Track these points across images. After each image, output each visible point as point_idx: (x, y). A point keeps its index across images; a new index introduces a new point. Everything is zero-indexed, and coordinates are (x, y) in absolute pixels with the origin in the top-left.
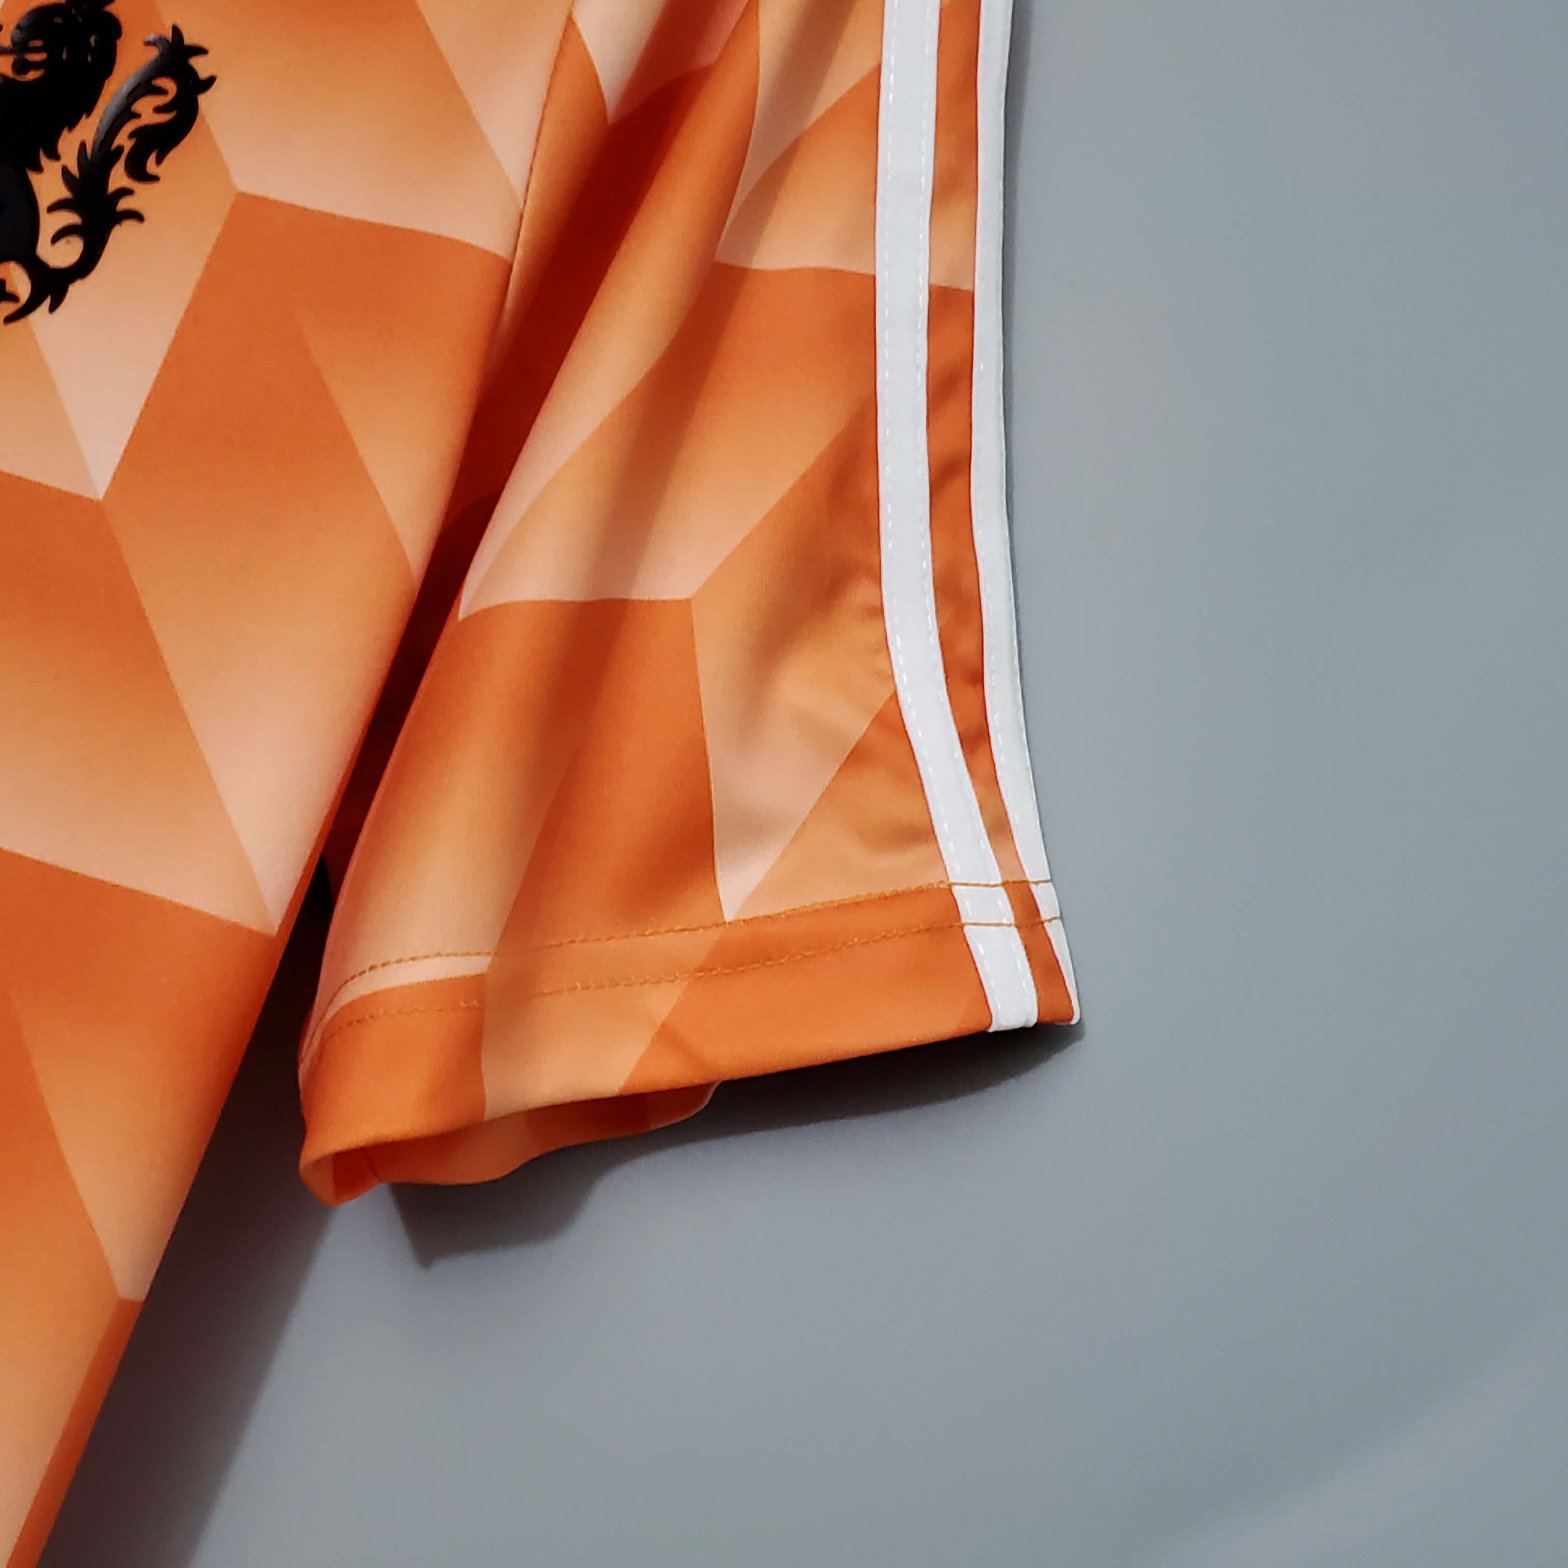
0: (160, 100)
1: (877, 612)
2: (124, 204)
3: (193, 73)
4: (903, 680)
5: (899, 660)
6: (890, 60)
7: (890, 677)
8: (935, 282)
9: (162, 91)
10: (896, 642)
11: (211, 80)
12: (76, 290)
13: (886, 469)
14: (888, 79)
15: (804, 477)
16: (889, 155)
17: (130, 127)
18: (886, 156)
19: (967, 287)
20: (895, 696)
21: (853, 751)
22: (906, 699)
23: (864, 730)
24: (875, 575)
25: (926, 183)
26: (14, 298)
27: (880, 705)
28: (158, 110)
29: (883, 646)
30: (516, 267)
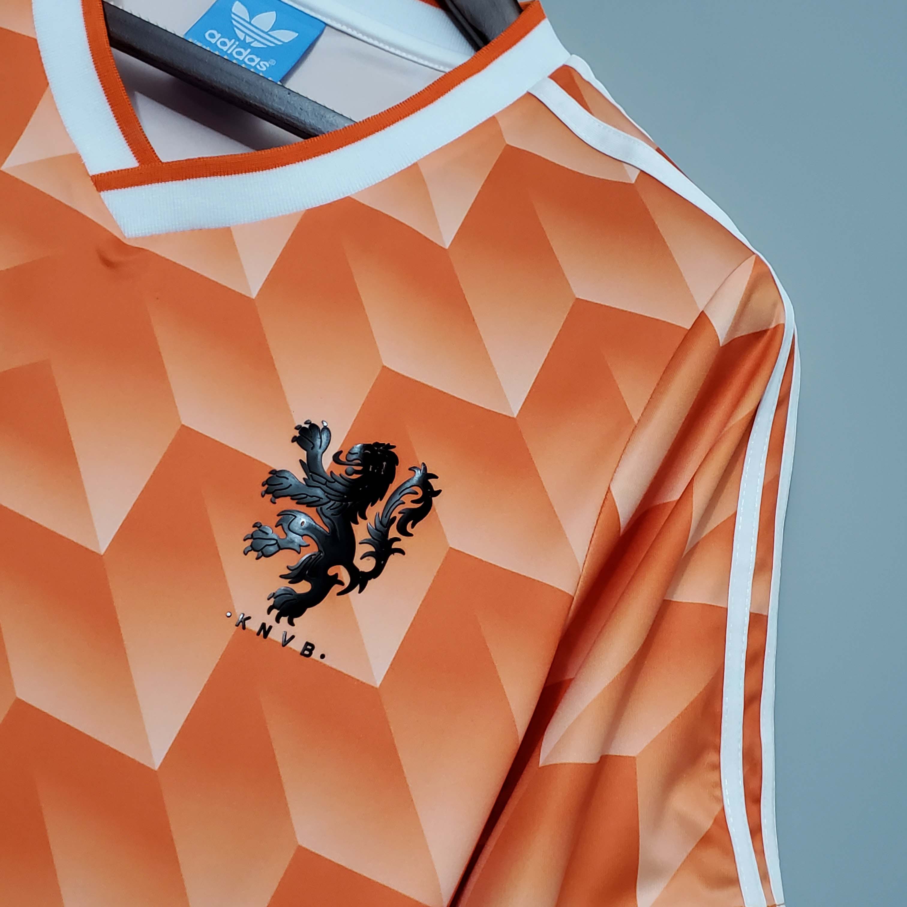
0: (416, 497)
1: (717, 767)
2: (395, 545)
3: (431, 487)
4: (727, 802)
5: (726, 792)
6: (741, 510)
7: (720, 800)
8: (752, 611)
9: (416, 493)
10: (725, 783)
11: (439, 492)
12: (371, 583)
13: (726, 699)
14: (739, 519)
15: (692, 703)
16: (737, 554)
17: (401, 508)
18: (736, 554)
19: (765, 614)
20: (723, 809)
21: (703, 837)
22: (728, 811)
23: (709, 827)
24: (718, 749)
25: (752, 567)
26: (342, 583)
27: (716, 813)
28: (413, 502)
29: (719, 784)
30: (575, 598)
